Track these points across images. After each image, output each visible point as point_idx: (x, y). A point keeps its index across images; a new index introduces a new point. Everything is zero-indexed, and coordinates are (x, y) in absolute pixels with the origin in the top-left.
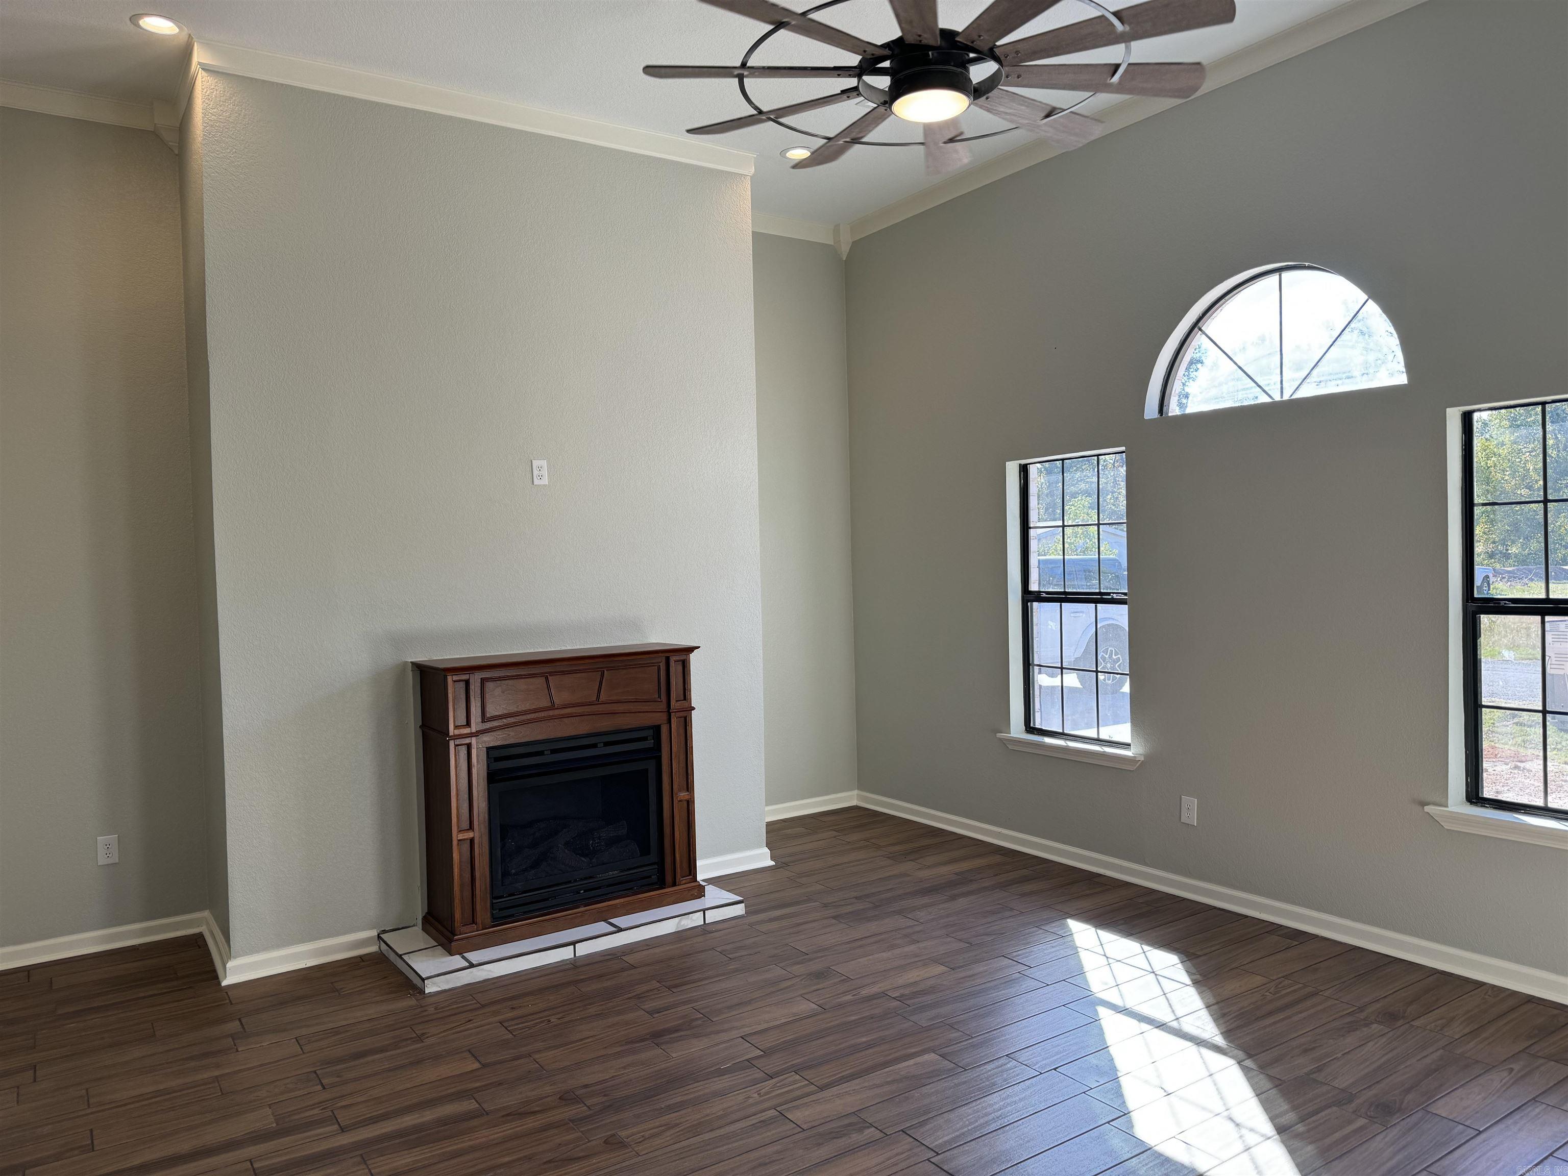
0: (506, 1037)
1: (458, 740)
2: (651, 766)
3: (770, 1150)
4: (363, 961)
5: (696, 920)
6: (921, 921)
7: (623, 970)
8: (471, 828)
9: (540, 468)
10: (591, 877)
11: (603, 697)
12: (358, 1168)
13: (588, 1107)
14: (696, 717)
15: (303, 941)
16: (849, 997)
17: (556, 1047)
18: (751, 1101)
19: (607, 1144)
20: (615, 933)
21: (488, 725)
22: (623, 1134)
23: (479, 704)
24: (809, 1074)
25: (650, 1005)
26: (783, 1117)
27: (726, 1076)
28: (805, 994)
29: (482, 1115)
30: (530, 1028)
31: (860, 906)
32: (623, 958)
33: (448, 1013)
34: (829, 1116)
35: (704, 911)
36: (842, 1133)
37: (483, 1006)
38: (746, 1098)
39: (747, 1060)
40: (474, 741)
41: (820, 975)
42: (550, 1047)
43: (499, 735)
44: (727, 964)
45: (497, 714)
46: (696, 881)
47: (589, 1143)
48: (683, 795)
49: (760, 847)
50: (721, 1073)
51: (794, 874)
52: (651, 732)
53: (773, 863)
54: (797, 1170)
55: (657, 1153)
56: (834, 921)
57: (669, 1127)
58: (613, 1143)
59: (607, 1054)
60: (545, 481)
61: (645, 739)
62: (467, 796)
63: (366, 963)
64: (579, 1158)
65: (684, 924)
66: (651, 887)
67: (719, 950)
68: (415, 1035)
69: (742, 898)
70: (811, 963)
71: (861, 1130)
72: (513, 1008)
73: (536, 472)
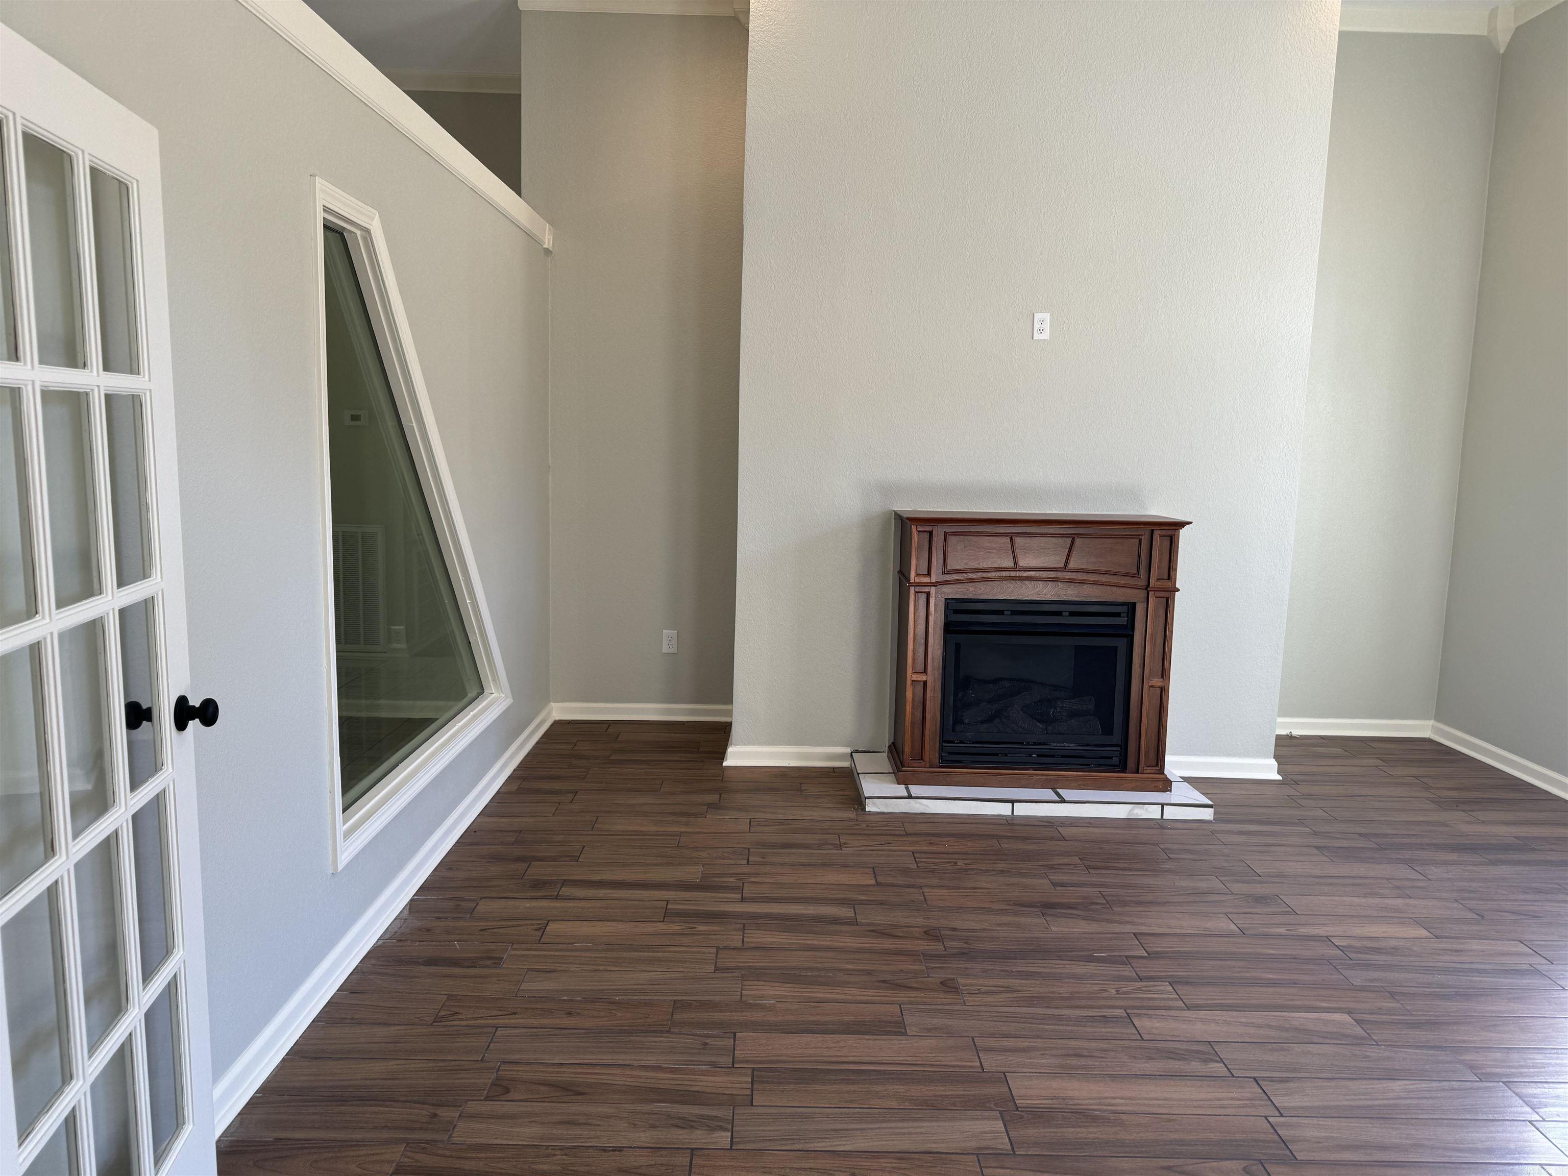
0: (911, 866)
1: (918, 588)
2: (1121, 643)
3: (1093, 1045)
4: (834, 772)
5: (1153, 813)
6: (1429, 877)
7: (1052, 839)
8: (925, 671)
9: (1042, 322)
10: (1045, 744)
11: (1072, 565)
12: (736, 933)
13: (945, 947)
14: (1180, 601)
15: (789, 743)
16: (1282, 930)
17: (949, 888)
18: (1104, 994)
19: (943, 984)
20: (1058, 803)
21: (948, 577)
22: (961, 981)
23: (941, 556)
24: (1182, 990)
25: (1056, 877)
26: (1129, 1020)
27: (1092, 964)
28: (1231, 913)
29: (853, 924)
30: (935, 864)
31: (1361, 843)
32: (1059, 828)
33: (875, 832)
34: (1179, 1036)
35: (1163, 805)
36: (1184, 1056)
37: (907, 835)
38: (1101, 990)
39: (1126, 957)
40: (933, 590)
41: (1261, 900)
42: (943, 886)
43: (958, 588)
44: (1163, 862)
45: (959, 568)
46: (1163, 773)
47: (928, 979)
48: (1157, 682)
49: (1267, 757)
50: (1091, 959)
51: (1299, 794)
52: (1125, 609)
53: (1280, 778)
54: (1111, 1073)
55: (983, 1009)
56: (1316, 851)
57: (1008, 989)
58: (949, 986)
59: (990, 908)
60: (1046, 336)
61: (1118, 615)
62: (923, 641)
63: (837, 774)
64: (911, 988)
65: (1137, 813)
66: (1112, 768)
67: (1162, 846)
68: (838, 843)
69: (1211, 803)
70: (1259, 885)
71: (1206, 1061)
72: (931, 844)
73: (1037, 326)
